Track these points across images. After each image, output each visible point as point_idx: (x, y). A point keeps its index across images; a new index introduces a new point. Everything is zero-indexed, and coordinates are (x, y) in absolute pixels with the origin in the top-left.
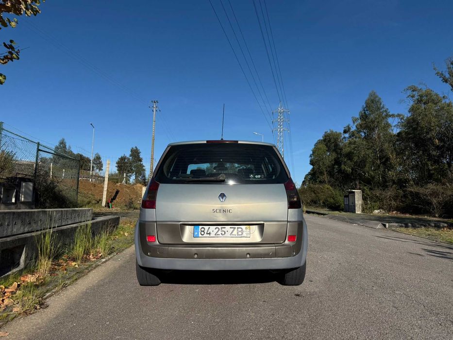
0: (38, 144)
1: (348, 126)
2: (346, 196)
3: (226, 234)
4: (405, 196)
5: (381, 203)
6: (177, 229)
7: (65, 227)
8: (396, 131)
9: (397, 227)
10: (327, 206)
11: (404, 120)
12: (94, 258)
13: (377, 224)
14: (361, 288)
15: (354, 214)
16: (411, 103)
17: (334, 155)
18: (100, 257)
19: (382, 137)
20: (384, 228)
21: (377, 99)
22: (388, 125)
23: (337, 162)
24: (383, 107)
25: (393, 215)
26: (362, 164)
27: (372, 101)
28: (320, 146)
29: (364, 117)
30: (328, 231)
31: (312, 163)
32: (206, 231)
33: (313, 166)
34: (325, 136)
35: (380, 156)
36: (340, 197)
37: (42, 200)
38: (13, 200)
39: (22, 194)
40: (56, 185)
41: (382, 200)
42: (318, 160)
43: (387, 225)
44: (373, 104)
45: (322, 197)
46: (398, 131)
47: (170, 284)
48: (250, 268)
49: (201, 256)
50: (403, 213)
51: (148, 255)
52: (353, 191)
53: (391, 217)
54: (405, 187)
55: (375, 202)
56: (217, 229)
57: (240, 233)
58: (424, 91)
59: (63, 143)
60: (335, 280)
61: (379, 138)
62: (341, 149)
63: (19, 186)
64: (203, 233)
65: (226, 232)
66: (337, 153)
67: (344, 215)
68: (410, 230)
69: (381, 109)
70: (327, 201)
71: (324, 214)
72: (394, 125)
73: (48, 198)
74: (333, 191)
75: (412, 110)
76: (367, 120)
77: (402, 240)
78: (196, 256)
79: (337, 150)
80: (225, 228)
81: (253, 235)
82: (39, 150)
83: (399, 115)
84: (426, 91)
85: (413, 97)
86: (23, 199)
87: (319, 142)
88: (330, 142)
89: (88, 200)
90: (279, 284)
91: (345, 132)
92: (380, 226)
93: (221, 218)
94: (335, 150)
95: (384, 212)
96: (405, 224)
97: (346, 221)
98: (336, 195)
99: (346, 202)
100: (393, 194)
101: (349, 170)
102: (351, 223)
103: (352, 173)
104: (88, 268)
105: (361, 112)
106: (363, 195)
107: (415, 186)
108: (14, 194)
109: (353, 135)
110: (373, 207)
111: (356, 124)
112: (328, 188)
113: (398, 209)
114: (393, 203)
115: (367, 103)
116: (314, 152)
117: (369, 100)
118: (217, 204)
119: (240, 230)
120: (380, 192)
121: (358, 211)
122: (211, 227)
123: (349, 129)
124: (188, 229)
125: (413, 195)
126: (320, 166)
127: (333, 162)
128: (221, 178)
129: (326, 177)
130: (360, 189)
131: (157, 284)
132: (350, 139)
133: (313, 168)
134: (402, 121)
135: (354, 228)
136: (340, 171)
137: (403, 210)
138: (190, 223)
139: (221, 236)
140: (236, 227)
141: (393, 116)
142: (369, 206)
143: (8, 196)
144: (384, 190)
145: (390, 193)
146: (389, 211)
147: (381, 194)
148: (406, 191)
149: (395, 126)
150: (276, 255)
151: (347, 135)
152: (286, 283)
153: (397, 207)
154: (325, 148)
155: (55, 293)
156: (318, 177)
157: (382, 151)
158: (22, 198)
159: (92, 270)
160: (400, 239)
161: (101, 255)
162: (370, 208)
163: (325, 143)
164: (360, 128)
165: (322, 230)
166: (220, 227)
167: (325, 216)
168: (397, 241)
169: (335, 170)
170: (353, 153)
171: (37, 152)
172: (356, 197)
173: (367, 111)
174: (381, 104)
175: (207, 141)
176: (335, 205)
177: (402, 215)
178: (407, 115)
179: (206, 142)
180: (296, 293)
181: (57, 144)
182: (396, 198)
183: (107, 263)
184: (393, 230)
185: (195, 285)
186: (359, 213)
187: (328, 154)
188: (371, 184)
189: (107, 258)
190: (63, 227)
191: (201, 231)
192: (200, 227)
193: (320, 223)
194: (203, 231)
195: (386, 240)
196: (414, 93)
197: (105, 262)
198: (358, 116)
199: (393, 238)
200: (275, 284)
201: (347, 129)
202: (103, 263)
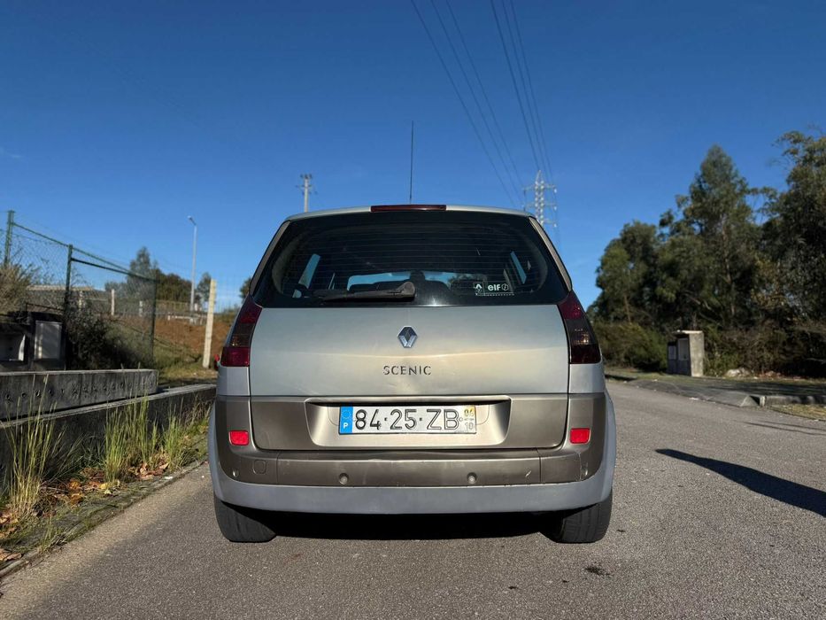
0: (71, 247)
1: (669, 213)
2: (670, 344)
3: (417, 427)
4: (790, 342)
5: (743, 356)
6: (299, 414)
7: (88, 409)
8: (760, 220)
9: (783, 403)
10: (634, 363)
11: (775, 198)
12: (149, 474)
13: (741, 398)
14: (744, 551)
15: (688, 378)
16: (791, 165)
17: (643, 267)
18: (164, 471)
19: (735, 232)
20: (756, 404)
21: (724, 159)
22: (745, 210)
23: (649, 281)
24: (736, 175)
25: (768, 380)
26: (696, 283)
27: (714, 164)
28: (615, 251)
29: (698, 194)
30: (642, 413)
31: (600, 283)
32: (368, 420)
33: (603, 289)
34: (626, 233)
35: (730, 268)
36: (659, 346)
37: (80, 355)
38: (21, 357)
39: (38, 345)
40: (108, 327)
41: (743, 350)
42: (612, 279)
43: (763, 399)
44: (716, 170)
45: (625, 347)
46: (766, 219)
47: (297, 539)
48: (478, 509)
49: (356, 480)
50: (787, 374)
51: (232, 477)
52: (687, 332)
53: (764, 383)
54: (792, 323)
55: (729, 353)
56: (396, 415)
57: (453, 424)
58: (816, 141)
59: (143, 257)
60: (678, 528)
61: (729, 232)
62: (656, 257)
63: (32, 330)
64: (361, 424)
65: (418, 420)
66: (648, 263)
67: (669, 380)
68: (812, 408)
69: (733, 178)
70: (633, 353)
71: (628, 380)
72: (756, 208)
73: (92, 352)
74: (645, 335)
75: (794, 177)
76: (704, 200)
77: (803, 430)
78: (344, 480)
79: (648, 258)
80: (414, 411)
81: (484, 429)
82: (71, 259)
83: (765, 190)
84: (820, 140)
85: (795, 152)
86: (40, 355)
87: (614, 244)
88: (634, 243)
89: (177, 356)
90: (547, 540)
91: (663, 224)
92: (746, 401)
93: (405, 387)
94: (644, 259)
95: (747, 373)
96: (799, 396)
97: (674, 392)
98: (651, 341)
99: (673, 354)
100: (766, 337)
101: (671, 296)
102: (685, 395)
103: (677, 301)
104: (128, 496)
105: (692, 186)
106: (705, 341)
107: (811, 321)
108: (22, 345)
109: (677, 229)
110: (727, 364)
111: (683, 208)
112: (633, 330)
113: (776, 367)
114: (766, 354)
115: (703, 168)
116: (604, 263)
117: (708, 161)
118: (395, 355)
119: (451, 415)
120: (740, 333)
121: (697, 372)
122: (381, 409)
123: (671, 218)
124: (325, 414)
125: (808, 340)
126: (615, 290)
127: (641, 281)
128: (405, 293)
129: (628, 309)
130: (698, 329)
131: (264, 538)
132: (673, 238)
133: (603, 294)
134: (773, 200)
135: (692, 406)
136: (654, 298)
137: (787, 370)
138: (330, 399)
139: (405, 429)
140: (442, 408)
141: (755, 191)
142: (717, 362)
143: (11, 349)
144: (747, 330)
145: (759, 336)
146: (759, 371)
147: (741, 338)
148: (792, 331)
149: (758, 211)
150: (540, 476)
151: (666, 230)
152: (564, 538)
153: (775, 363)
154: (626, 255)
155: (31, 561)
156: (613, 310)
157: (735, 258)
158: (38, 351)
159: (136, 501)
160: (799, 429)
161: (165, 466)
162: (719, 366)
163: (625, 245)
164: (691, 216)
165: (630, 411)
166: (402, 409)
167: (632, 382)
168: (792, 434)
169: (644, 295)
170: (679, 262)
171: (69, 263)
172: (691, 344)
173: (705, 182)
174: (731, 169)
175: (373, 208)
176: (649, 360)
177: (786, 380)
178: (784, 188)
179: (370, 210)
180: (590, 562)
181: (134, 257)
182: (772, 344)
183: (176, 484)
184: (777, 410)
185: (353, 542)
186: (698, 375)
187: (632, 265)
188: (719, 319)
189: (177, 474)
190: (82, 409)
191: (359, 419)
192: (356, 409)
193: (624, 397)
194: (363, 420)
195: (768, 431)
196: (797, 145)
197: (170, 482)
198: (686, 193)
199: (781, 426)
200: (539, 538)
201: (666, 217)
202: (166, 485)
